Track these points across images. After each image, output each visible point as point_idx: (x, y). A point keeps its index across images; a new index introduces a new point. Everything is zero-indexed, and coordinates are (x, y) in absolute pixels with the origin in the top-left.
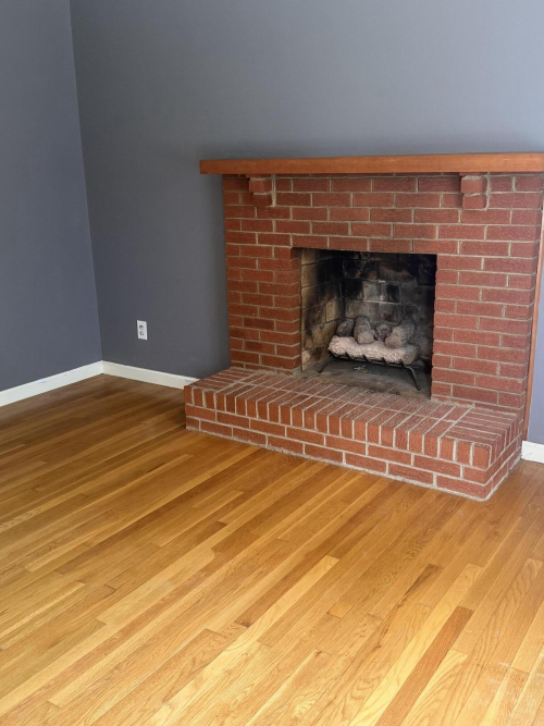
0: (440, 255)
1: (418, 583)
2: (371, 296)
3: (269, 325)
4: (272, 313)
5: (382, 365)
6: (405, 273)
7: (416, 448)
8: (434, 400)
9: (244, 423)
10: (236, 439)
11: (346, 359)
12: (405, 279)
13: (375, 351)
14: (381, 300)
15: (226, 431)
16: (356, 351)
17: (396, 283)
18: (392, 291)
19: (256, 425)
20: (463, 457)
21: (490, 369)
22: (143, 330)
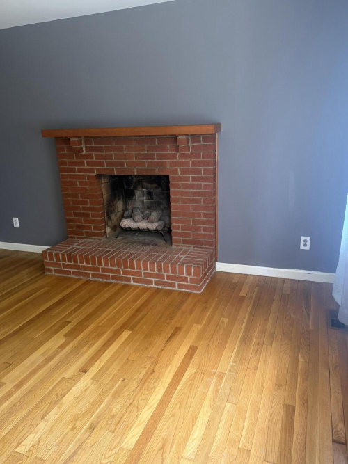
0: (171, 175)
1: (171, 337)
2: (139, 197)
3: (87, 215)
4: (89, 209)
5: (148, 231)
6: (155, 185)
7: (167, 271)
8: (174, 247)
9: (78, 267)
10: (74, 276)
11: (129, 230)
12: (156, 188)
13: (143, 225)
14: (145, 199)
15: (68, 273)
16: (134, 225)
17: (151, 190)
18: (150, 194)
19: (84, 268)
20: (189, 273)
21: (198, 229)
22: (16, 223)
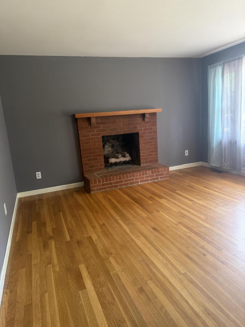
0: (140, 132)
2: (107, 148)
3: (96, 159)
5: (125, 163)
6: (116, 141)
7: (155, 173)
8: (142, 165)
10: (109, 189)
11: (116, 164)
12: (116, 142)
13: (122, 159)
14: (110, 149)
15: (105, 188)
16: (118, 160)
17: (113, 144)
18: (113, 146)
20: (164, 171)
21: (152, 155)
22: (39, 175)
